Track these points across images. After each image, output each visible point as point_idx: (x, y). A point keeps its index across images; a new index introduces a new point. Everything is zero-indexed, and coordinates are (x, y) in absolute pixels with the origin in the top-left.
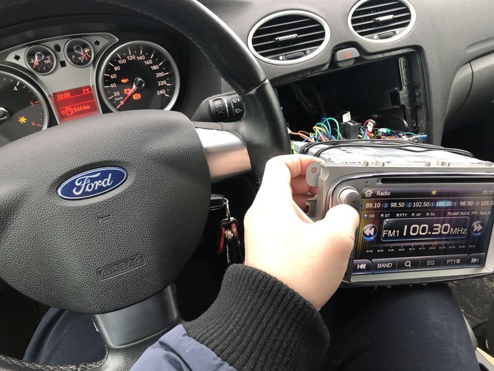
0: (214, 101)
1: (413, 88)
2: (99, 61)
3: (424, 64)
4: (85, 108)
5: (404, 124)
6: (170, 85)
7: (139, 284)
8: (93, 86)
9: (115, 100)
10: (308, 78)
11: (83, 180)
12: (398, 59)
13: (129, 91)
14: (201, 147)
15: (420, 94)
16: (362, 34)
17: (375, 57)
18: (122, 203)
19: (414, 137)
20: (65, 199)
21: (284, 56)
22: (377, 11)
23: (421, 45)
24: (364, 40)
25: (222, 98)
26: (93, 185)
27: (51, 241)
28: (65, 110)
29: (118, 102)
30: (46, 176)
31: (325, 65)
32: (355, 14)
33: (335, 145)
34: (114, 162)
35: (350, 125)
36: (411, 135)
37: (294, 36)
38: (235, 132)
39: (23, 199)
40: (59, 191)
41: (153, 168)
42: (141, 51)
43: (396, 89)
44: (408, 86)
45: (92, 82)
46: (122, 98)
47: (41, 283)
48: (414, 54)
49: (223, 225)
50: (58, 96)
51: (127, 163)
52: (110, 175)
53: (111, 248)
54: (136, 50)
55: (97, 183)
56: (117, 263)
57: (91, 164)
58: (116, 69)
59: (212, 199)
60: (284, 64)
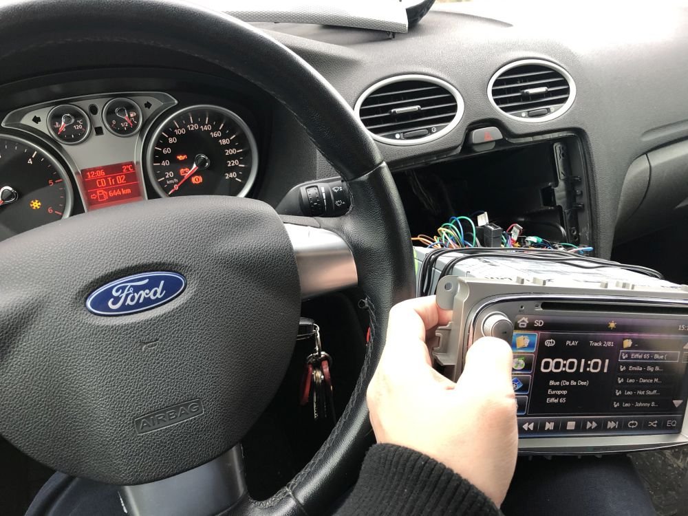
0: (307, 188)
1: (572, 184)
2: (148, 129)
3: (587, 153)
4: (123, 192)
5: (561, 231)
6: (243, 166)
7: (193, 442)
8: (138, 163)
9: (166, 184)
10: (432, 165)
11: (123, 288)
12: (553, 144)
13: (187, 172)
14: (291, 248)
15: (582, 192)
16: (505, 109)
17: (523, 140)
18: (176, 323)
19: (575, 250)
20: (95, 314)
21: (402, 134)
22: (525, 81)
23: (583, 128)
24: (508, 117)
25: (318, 185)
26: (137, 296)
27: (70, 373)
28: (96, 194)
29: (171, 186)
30: (72, 280)
31: (456, 148)
32: (497, 83)
33: (473, 254)
34: (169, 264)
35: (490, 230)
36: (571, 246)
37: (416, 107)
38: (338, 230)
39: (35, 312)
40: (89, 303)
41: (223, 275)
42: (207, 119)
43: (550, 184)
44: (566, 181)
45: (137, 157)
46: (176, 180)
47: (49, 435)
48: (574, 139)
49: (310, 363)
50: (88, 173)
51: (186, 267)
52: (162, 282)
53: (156, 387)
54: (199, 116)
55: (143, 294)
56: (163, 410)
57: (136, 266)
58: (171, 141)
59: (300, 323)
60: (402, 144)
